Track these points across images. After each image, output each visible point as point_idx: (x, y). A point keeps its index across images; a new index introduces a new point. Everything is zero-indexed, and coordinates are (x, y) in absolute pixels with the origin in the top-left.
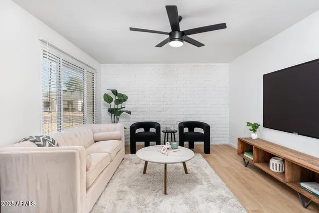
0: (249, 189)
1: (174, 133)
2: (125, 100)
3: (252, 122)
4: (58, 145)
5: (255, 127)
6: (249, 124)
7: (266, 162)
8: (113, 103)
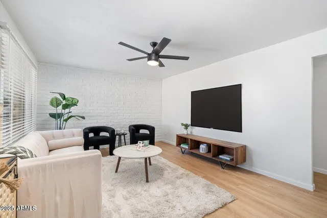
0: (193, 166)
1: (124, 135)
2: (75, 105)
3: (185, 123)
4: (36, 157)
5: (186, 126)
6: (183, 124)
7: (198, 148)
8: (60, 107)
